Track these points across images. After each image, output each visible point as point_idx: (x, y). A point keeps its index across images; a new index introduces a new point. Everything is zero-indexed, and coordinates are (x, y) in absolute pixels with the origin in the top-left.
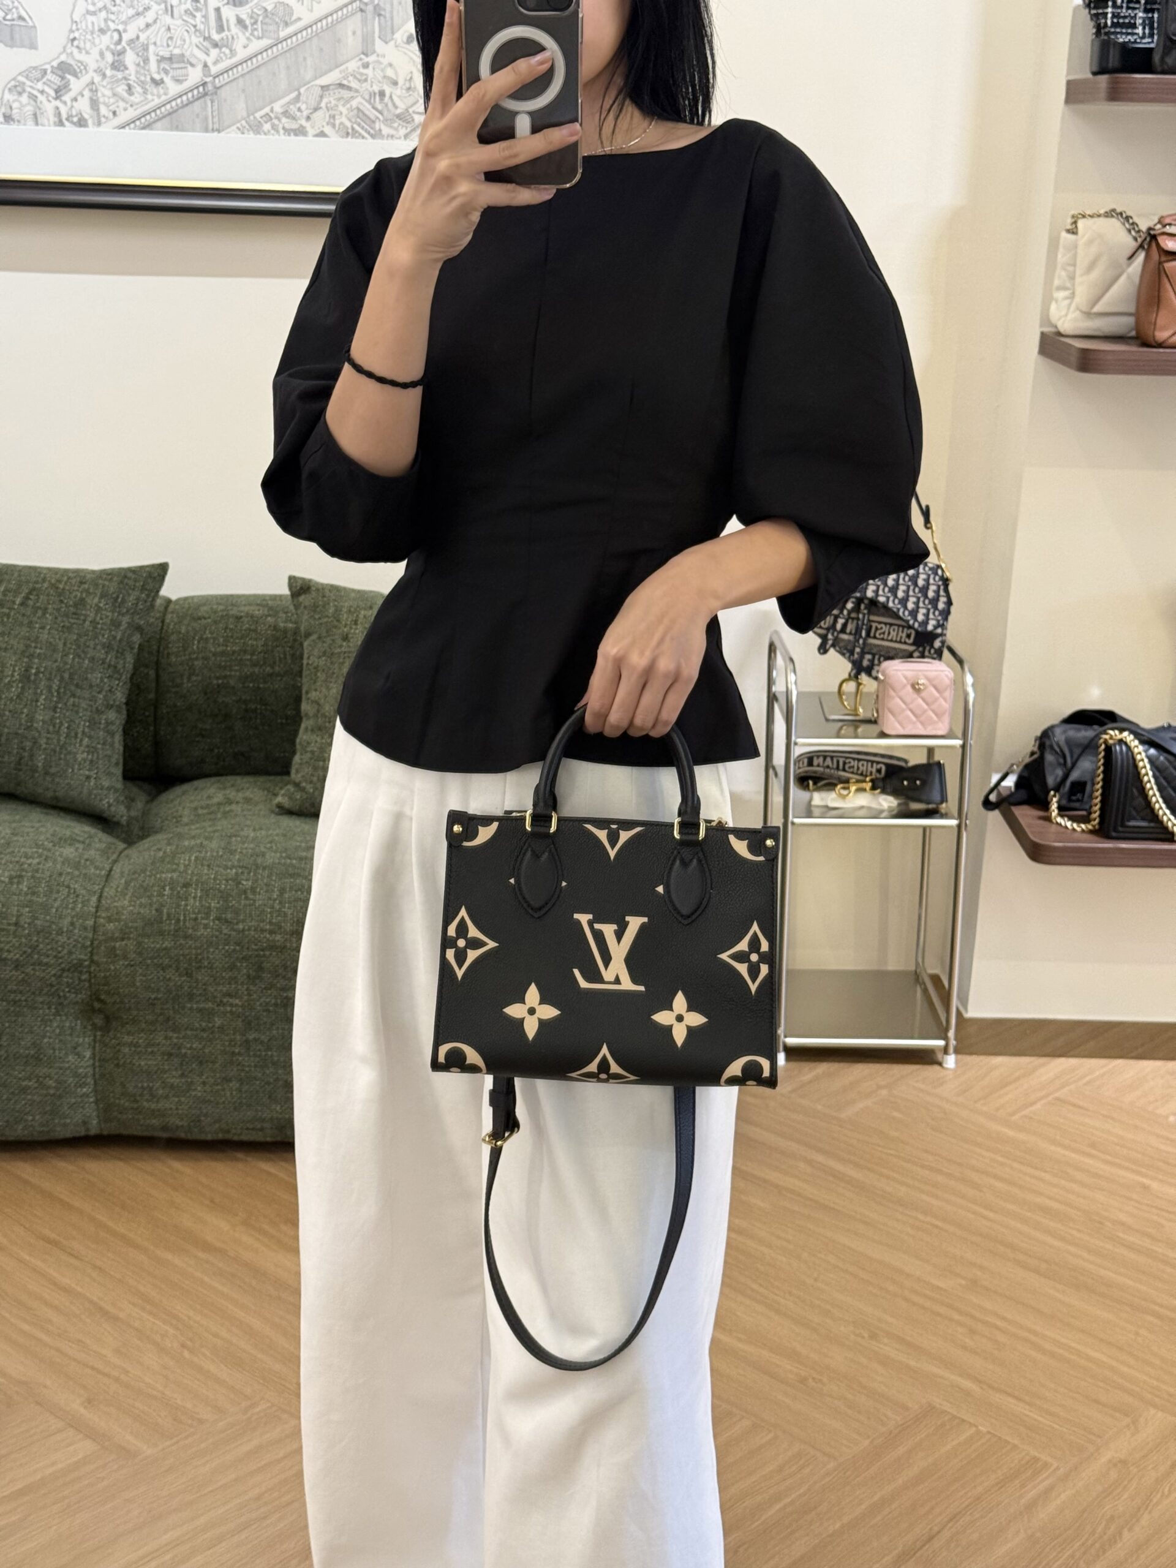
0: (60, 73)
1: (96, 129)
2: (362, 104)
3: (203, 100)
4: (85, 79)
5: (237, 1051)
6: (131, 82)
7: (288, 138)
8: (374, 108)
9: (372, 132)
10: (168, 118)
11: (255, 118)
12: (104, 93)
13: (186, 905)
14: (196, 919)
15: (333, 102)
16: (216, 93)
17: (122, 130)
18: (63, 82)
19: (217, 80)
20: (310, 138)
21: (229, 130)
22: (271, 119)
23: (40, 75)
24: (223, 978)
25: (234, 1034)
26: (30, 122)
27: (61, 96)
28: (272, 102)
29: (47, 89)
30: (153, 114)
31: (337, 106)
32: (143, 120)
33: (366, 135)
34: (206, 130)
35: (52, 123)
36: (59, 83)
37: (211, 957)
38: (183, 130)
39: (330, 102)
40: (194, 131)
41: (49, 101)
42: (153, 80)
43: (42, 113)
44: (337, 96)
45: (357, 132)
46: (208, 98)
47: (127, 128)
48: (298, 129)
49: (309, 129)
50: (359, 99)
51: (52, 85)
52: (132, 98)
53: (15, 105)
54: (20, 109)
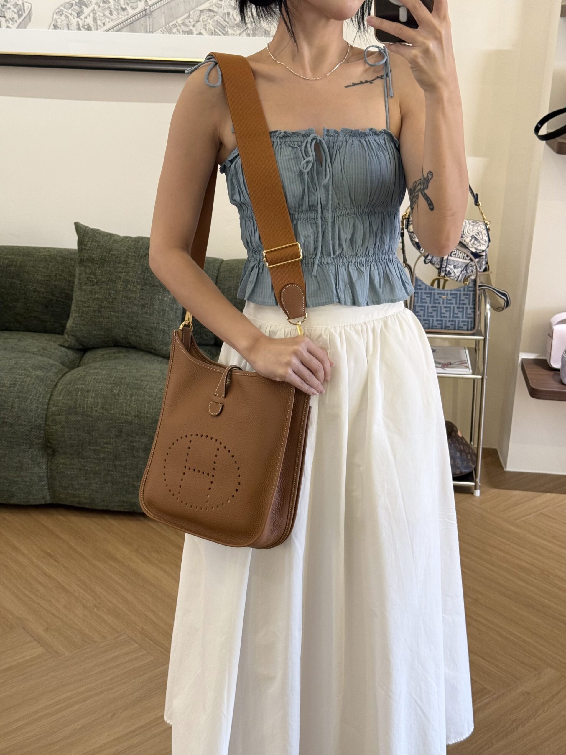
0: (79, 5)
1: (96, 32)
2: (219, 19)
3: (144, 18)
4: (91, 8)
5: (110, 469)
6: (112, 9)
7: (184, 35)
8: (225, 21)
9: (224, 32)
10: (129, 26)
11: (169, 26)
12: (99, 14)
13: (88, 401)
14: (92, 408)
15: (206, 18)
16: (151, 14)
17: (107, 32)
18: (80, 9)
19: (151, 8)
20: (195, 36)
21: (156, 32)
22: (177, 26)
23: (70, 6)
24: (105, 435)
25: (109, 461)
26: (66, 29)
27: (80, 16)
28: (177, 18)
29: (73, 13)
30: (122, 24)
31: (207, 20)
32: (117, 27)
33: (221, 34)
34: (146, 32)
35: (75, 29)
36: (78, 10)
37: (99, 425)
38: (135, 32)
39: (204, 18)
40: (141, 32)
41: (74, 19)
42: (122, 8)
43: (71, 24)
44: (208, 15)
45: (217, 32)
46: (147, 17)
47: (110, 31)
48: (189, 31)
49: (194, 31)
50: (218, 16)
51: (76, 11)
52: (112, 17)
53: (59, 20)
54: (61, 22)
